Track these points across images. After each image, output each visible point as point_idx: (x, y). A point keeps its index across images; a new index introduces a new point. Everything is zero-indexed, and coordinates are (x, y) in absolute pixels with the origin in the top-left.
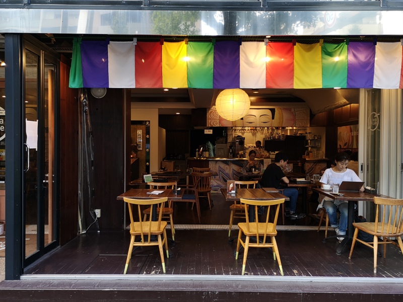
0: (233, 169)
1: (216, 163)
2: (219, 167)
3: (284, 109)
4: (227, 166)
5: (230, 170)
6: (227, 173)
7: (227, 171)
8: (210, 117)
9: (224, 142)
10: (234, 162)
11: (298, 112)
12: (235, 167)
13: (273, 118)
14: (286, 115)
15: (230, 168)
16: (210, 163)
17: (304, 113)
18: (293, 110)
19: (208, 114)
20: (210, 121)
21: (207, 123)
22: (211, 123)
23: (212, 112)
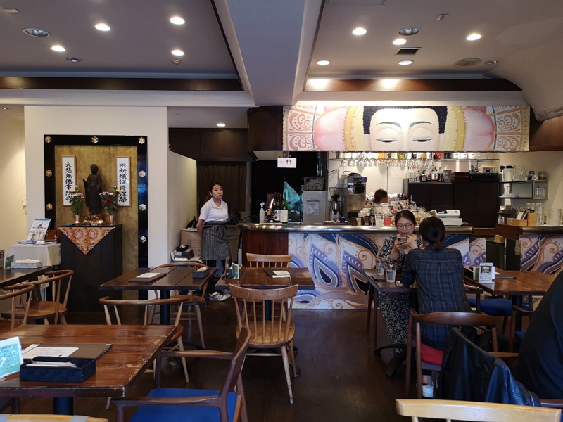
0: (345, 253)
1: (305, 237)
2: (313, 246)
3: (469, 107)
4: (331, 245)
5: (338, 255)
6: (330, 262)
7: (331, 257)
8: (290, 127)
9: (320, 187)
10: (349, 236)
11: (503, 115)
12: (352, 249)
13: (442, 130)
14: (474, 123)
15: (338, 251)
16: (290, 236)
17: (516, 116)
18: (489, 110)
19: (285, 119)
20: (289, 138)
21: (284, 142)
22: (294, 143)
23: (294, 115)
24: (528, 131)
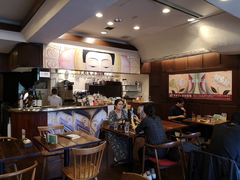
0: (77, 120)
1: (57, 114)
2: (61, 118)
3: (122, 55)
4: (70, 117)
5: (73, 122)
6: (70, 126)
7: (70, 123)
8: (47, 56)
9: (45, 87)
10: (78, 111)
11: (132, 60)
12: (79, 117)
13: (113, 64)
14: (124, 62)
15: (73, 119)
16: (49, 114)
17: (136, 61)
18: (128, 58)
19: (44, 51)
20: (47, 61)
21: (44, 63)
22: (49, 64)
23: (49, 50)
24: (140, 66)
